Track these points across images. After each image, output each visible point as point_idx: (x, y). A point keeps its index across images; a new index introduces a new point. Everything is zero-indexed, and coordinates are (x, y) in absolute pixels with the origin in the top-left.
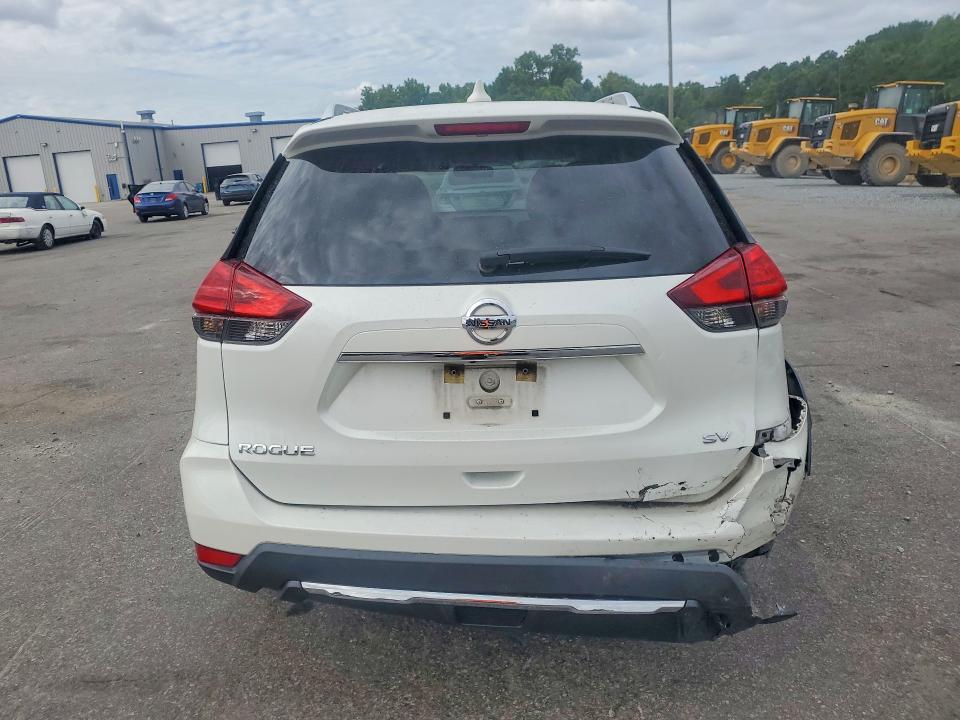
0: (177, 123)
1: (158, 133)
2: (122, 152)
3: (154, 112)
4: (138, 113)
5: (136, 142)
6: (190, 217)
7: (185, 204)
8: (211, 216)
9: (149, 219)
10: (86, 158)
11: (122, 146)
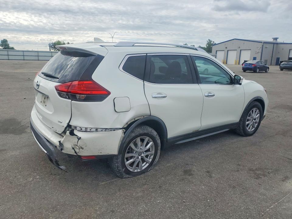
0: (285, 42)
1: (275, 45)
2: (260, 51)
3: (278, 38)
4: (273, 38)
5: (266, 48)
6: (259, 72)
7: (258, 68)
8: (269, 73)
9: (246, 71)
10: (249, 52)
11: (261, 49)
